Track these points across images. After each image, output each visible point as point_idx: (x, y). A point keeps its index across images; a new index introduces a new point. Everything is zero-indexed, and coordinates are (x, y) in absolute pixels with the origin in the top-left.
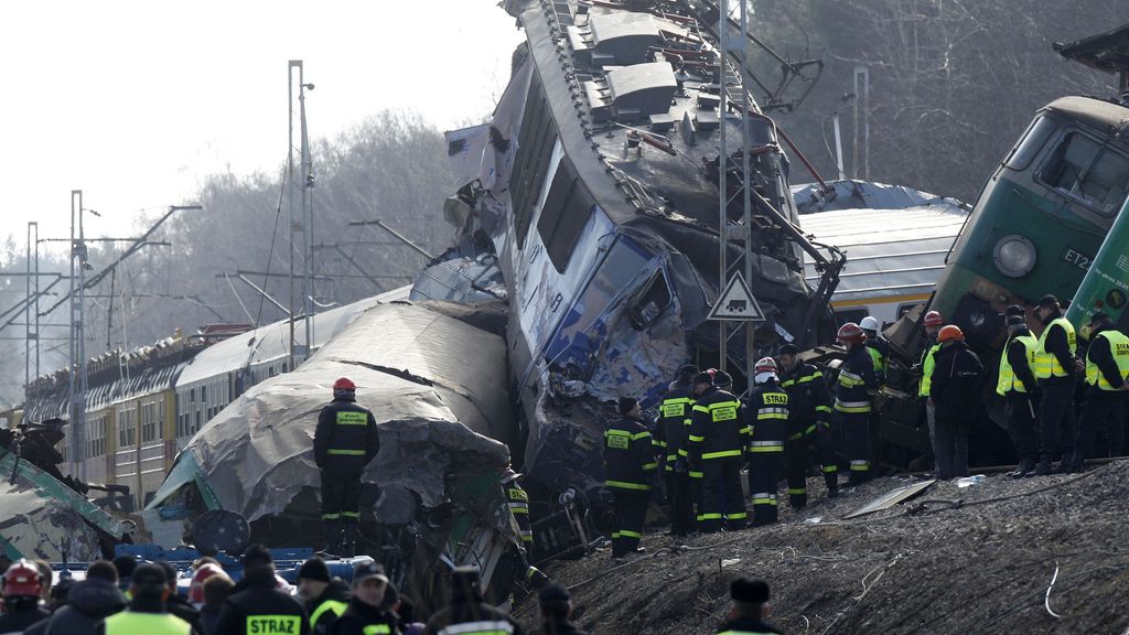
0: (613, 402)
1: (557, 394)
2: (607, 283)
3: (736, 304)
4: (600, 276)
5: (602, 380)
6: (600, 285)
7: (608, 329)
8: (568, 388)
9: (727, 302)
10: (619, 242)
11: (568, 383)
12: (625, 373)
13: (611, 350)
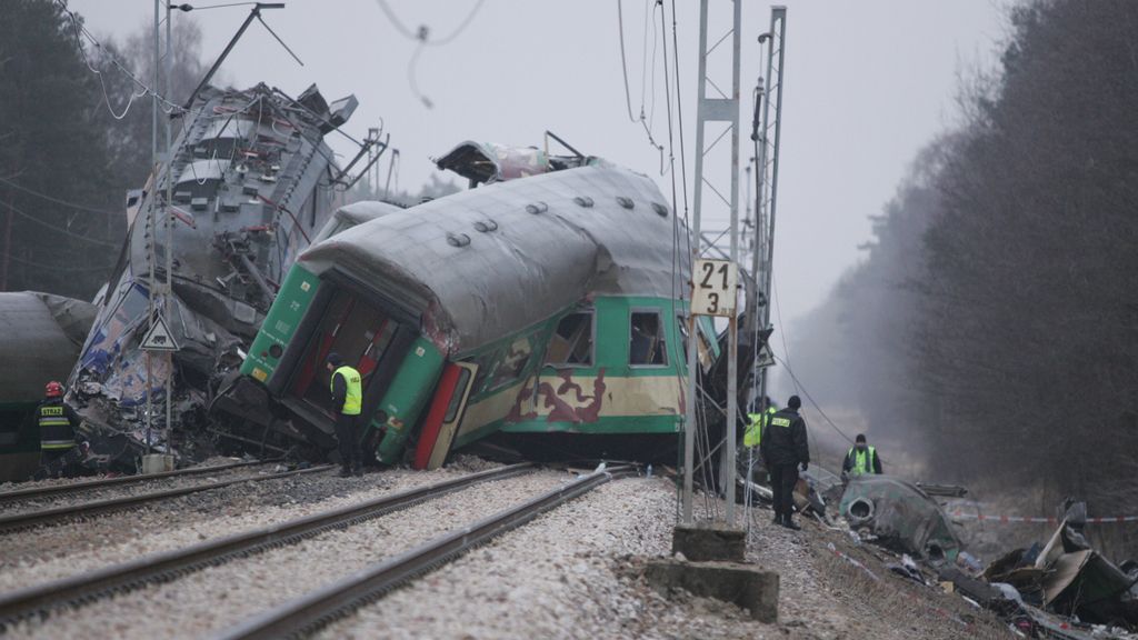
0: (115, 399)
1: (80, 391)
2: (124, 316)
3: (160, 339)
4: (120, 311)
5: (113, 384)
6: (119, 317)
7: (121, 348)
8: (88, 388)
9: (152, 337)
10: (133, 289)
11: (89, 384)
12: (131, 378)
13: (123, 363)
